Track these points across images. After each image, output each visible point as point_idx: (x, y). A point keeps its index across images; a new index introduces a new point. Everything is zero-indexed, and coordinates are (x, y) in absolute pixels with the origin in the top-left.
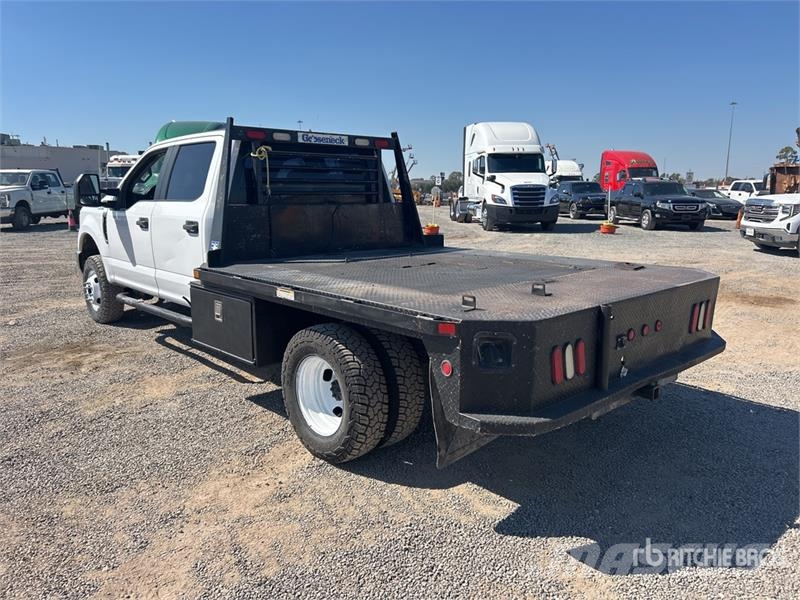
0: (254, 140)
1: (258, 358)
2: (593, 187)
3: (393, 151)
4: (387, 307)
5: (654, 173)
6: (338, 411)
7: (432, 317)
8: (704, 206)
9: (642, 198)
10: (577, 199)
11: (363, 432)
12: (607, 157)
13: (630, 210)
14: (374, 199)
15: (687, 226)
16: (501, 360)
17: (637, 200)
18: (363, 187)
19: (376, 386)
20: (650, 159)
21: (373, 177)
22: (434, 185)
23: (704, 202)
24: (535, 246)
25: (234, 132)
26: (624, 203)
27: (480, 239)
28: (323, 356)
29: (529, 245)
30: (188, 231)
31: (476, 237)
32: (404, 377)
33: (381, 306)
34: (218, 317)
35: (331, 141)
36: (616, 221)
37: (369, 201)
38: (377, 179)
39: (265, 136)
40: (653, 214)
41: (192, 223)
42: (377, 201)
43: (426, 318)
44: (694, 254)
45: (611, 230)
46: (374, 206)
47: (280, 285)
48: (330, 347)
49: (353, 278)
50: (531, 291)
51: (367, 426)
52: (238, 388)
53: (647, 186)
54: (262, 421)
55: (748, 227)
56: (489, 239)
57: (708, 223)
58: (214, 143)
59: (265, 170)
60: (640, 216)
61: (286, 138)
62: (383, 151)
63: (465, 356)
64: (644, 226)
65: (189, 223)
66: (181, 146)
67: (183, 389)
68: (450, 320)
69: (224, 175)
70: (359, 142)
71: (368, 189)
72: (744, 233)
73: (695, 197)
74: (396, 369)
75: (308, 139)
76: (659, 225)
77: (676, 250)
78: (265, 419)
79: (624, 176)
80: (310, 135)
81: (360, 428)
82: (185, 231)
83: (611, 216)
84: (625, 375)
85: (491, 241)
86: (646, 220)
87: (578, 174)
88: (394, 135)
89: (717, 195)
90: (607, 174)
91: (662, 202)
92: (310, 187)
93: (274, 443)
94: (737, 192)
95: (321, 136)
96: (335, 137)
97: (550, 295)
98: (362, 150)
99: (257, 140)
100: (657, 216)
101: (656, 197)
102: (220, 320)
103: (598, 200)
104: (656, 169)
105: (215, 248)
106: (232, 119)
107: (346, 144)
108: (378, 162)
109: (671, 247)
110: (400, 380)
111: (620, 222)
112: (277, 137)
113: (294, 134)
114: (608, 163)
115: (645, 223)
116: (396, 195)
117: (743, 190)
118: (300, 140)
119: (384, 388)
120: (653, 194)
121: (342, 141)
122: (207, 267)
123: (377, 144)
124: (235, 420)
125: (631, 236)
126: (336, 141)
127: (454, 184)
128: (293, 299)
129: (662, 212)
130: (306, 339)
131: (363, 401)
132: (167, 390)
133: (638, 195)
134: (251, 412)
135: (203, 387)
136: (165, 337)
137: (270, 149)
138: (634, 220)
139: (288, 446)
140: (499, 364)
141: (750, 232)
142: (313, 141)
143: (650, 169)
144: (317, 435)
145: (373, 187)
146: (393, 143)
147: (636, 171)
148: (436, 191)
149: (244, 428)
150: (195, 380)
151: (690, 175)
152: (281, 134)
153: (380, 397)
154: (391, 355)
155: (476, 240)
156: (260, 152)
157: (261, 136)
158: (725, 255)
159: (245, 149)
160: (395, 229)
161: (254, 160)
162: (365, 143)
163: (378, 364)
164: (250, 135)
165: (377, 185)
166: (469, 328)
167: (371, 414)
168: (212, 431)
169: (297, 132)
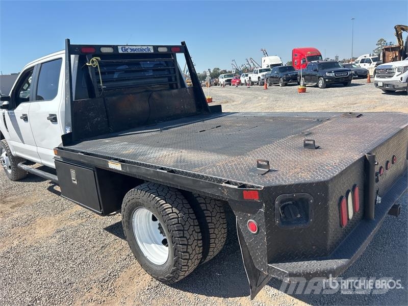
0: (87, 54)
1: (104, 209)
2: (290, 68)
3: (183, 54)
4: (194, 175)
5: (320, 58)
6: (165, 242)
7: (236, 184)
8: (350, 73)
9: (318, 72)
10: (283, 76)
11: (185, 264)
12: (295, 51)
13: (311, 78)
14: (175, 86)
15: (342, 84)
16: (299, 216)
17: (314, 73)
18: (167, 79)
19: (192, 229)
20: (318, 51)
21: (172, 72)
22: (207, 76)
23: (350, 70)
24: (265, 104)
25: (71, 49)
26: (308, 75)
27: (235, 103)
28: (149, 208)
29: (262, 103)
30: (51, 121)
31: (233, 102)
32: (211, 217)
33: (189, 175)
34: (74, 180)
35: (142, 50)
36: (304, 85)
37: (172, 87)
38: (175, 72)
39: (95, 50)
40: (325, 80)
41: (53, 115)
42: (177, 88)
43: (231, 186)
44: (351, 99)
45: (304, 91)
46: (175, 91)
47: (110, 158)
48: (153, 202)
49: (166, 146)
50: (303, 145)
51: (188, 260)
52: (98, 221)
53: (320, 65)
54: (115, 249)
55: (379, 81)
56: (240, 102)
57: (353, 81)
58: (61, 58)
59: (97, 74)
60: (317, 82)
61: (110, 50)
62: (176, 54)
63: (269, 217)
64: (320, 86)
65: (51, 115)
66: (42, 64)
67: (61, 228)
68: (253, 187)
69: (68, 80)
70: (160, 50)
71: (170, 80)
72: (377, 85)
73: (346, 69)
74: (205, 212)
75: (126, 50)
76: (328, 85)
77: (342, 97)
78: (116, 246)
79: (305, 61)
80: (127, 47)
81: (183, 262)
82: (49, 121)
83: (302, 83)
84: (380, 202)
85: (241, 103)
86: (321, 83)
87: (280, 62)
88: (183, 43)
89: (354, 66)
90: (296, 61)
91: (329, 72)
92: (130, 83)
93: (122, 268)
94: (363, 64)
95: (135, 47)
96: (144, 48)
97: (318, 148)
98: (163, 55)
99: (90, 53)
100: (327, 80)
101: (325, 70)
102: (75, 182)
103: (294, 75)
104: (321, 56)
105: (68, 132)
106: (69, 40)
107: (152, 51)
108: (175, 62)
109: (338, 96)
110: (208, 220)
111: (307, 85)
112: (104, 50)
113: (115, 48)
114: (296, 55)
115: (320, 84)
116: (188, 82)
117: (366, 62)
118: (120, 51)
119: (198, 229)
120: (323, 69)
121: (149, 50)
122: (63, 147)
123: (172, 51)
124: (96, 249)
125: (315, 92)
126: (145, 50)
127: (216, 74)
128: (121, 169)
129: (329, 78)
130: (135, 196)
131: (183, 243)
132: (51, 229)
133: (316, 70)
134: (106, 242)
135: (74, 223)
136: (53, 186)
137: (99, 58)
138: (315, 84)
139: (133, 270)
140: (299, 219)
141: (380, 84)
142: (129, 51)
143: (318, 56)
144: (152, 264)
145: (173, 79)
146: (183, 48)
147: (311, 58)
148: (208, 78)
149: (102, 256)
150: (70, 219)
151: (337, 57)
152: (106, 48)
153: (195, 238)
154: (200, 202)
155: (233, 104)
156: (93, 62)
157: (93, 51)
158: (368, 97)
159: (82, 61)
160: (189, 105)
161: (89, 68)
162: (165, 50)
163: (191, 211)
164: (84, 50)
165: (176, 77)
166: (270, 193)
167: (190, 250)
168: (78, 261)
169: (117, 46)
